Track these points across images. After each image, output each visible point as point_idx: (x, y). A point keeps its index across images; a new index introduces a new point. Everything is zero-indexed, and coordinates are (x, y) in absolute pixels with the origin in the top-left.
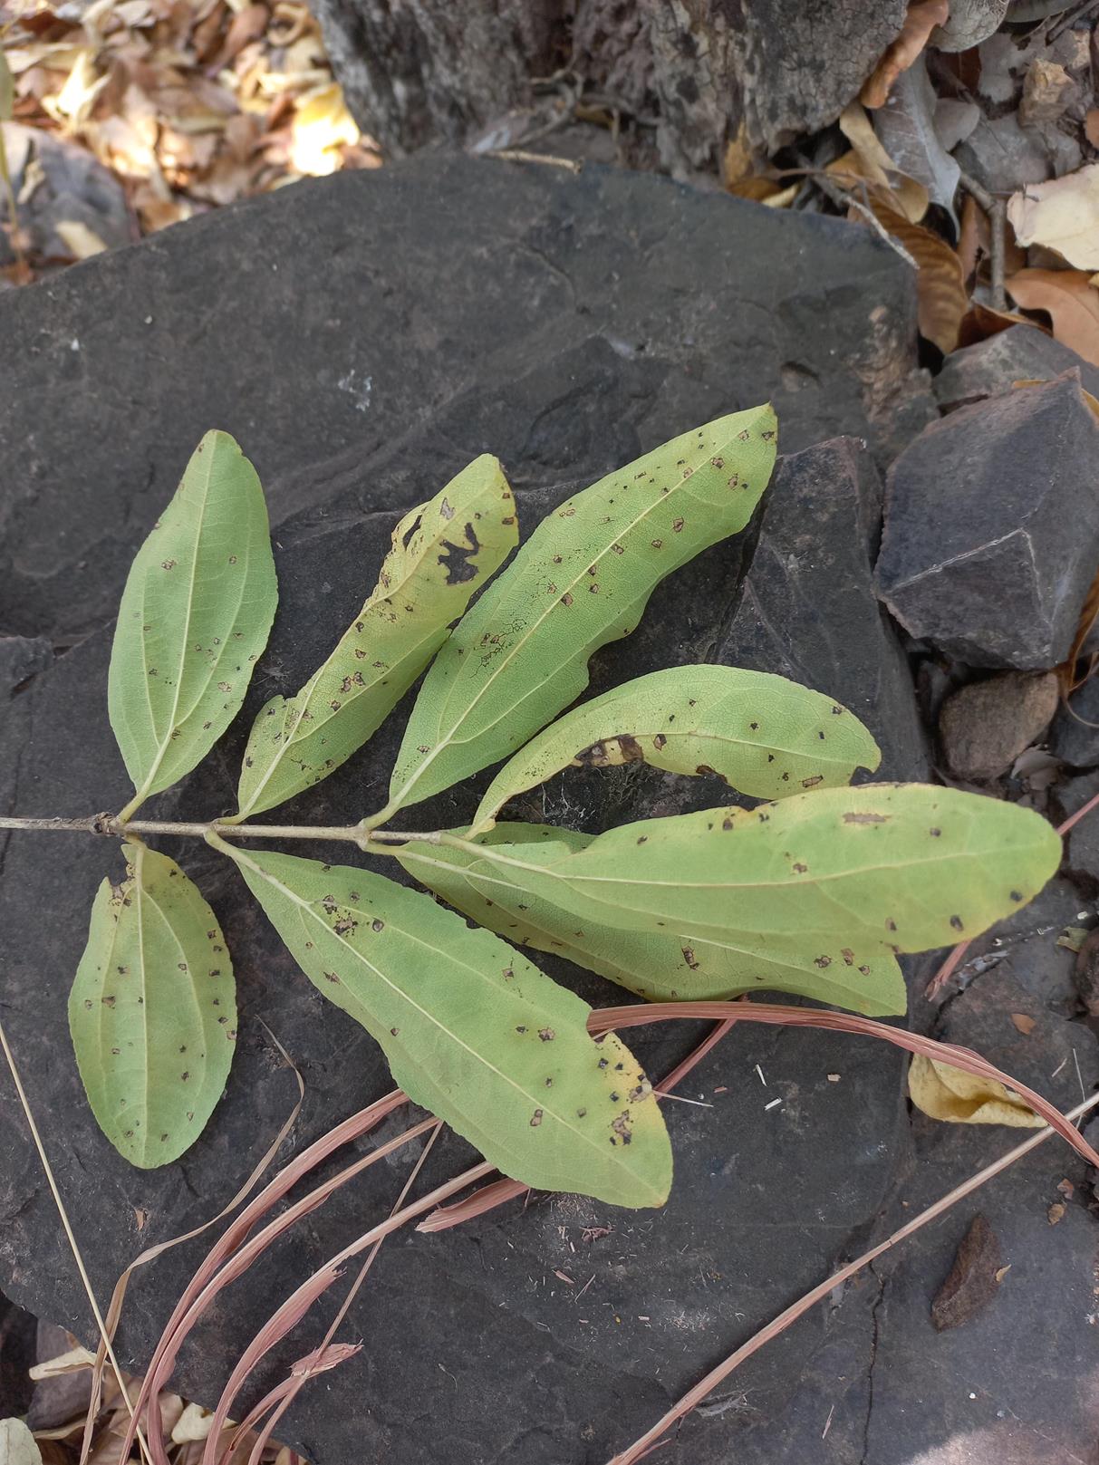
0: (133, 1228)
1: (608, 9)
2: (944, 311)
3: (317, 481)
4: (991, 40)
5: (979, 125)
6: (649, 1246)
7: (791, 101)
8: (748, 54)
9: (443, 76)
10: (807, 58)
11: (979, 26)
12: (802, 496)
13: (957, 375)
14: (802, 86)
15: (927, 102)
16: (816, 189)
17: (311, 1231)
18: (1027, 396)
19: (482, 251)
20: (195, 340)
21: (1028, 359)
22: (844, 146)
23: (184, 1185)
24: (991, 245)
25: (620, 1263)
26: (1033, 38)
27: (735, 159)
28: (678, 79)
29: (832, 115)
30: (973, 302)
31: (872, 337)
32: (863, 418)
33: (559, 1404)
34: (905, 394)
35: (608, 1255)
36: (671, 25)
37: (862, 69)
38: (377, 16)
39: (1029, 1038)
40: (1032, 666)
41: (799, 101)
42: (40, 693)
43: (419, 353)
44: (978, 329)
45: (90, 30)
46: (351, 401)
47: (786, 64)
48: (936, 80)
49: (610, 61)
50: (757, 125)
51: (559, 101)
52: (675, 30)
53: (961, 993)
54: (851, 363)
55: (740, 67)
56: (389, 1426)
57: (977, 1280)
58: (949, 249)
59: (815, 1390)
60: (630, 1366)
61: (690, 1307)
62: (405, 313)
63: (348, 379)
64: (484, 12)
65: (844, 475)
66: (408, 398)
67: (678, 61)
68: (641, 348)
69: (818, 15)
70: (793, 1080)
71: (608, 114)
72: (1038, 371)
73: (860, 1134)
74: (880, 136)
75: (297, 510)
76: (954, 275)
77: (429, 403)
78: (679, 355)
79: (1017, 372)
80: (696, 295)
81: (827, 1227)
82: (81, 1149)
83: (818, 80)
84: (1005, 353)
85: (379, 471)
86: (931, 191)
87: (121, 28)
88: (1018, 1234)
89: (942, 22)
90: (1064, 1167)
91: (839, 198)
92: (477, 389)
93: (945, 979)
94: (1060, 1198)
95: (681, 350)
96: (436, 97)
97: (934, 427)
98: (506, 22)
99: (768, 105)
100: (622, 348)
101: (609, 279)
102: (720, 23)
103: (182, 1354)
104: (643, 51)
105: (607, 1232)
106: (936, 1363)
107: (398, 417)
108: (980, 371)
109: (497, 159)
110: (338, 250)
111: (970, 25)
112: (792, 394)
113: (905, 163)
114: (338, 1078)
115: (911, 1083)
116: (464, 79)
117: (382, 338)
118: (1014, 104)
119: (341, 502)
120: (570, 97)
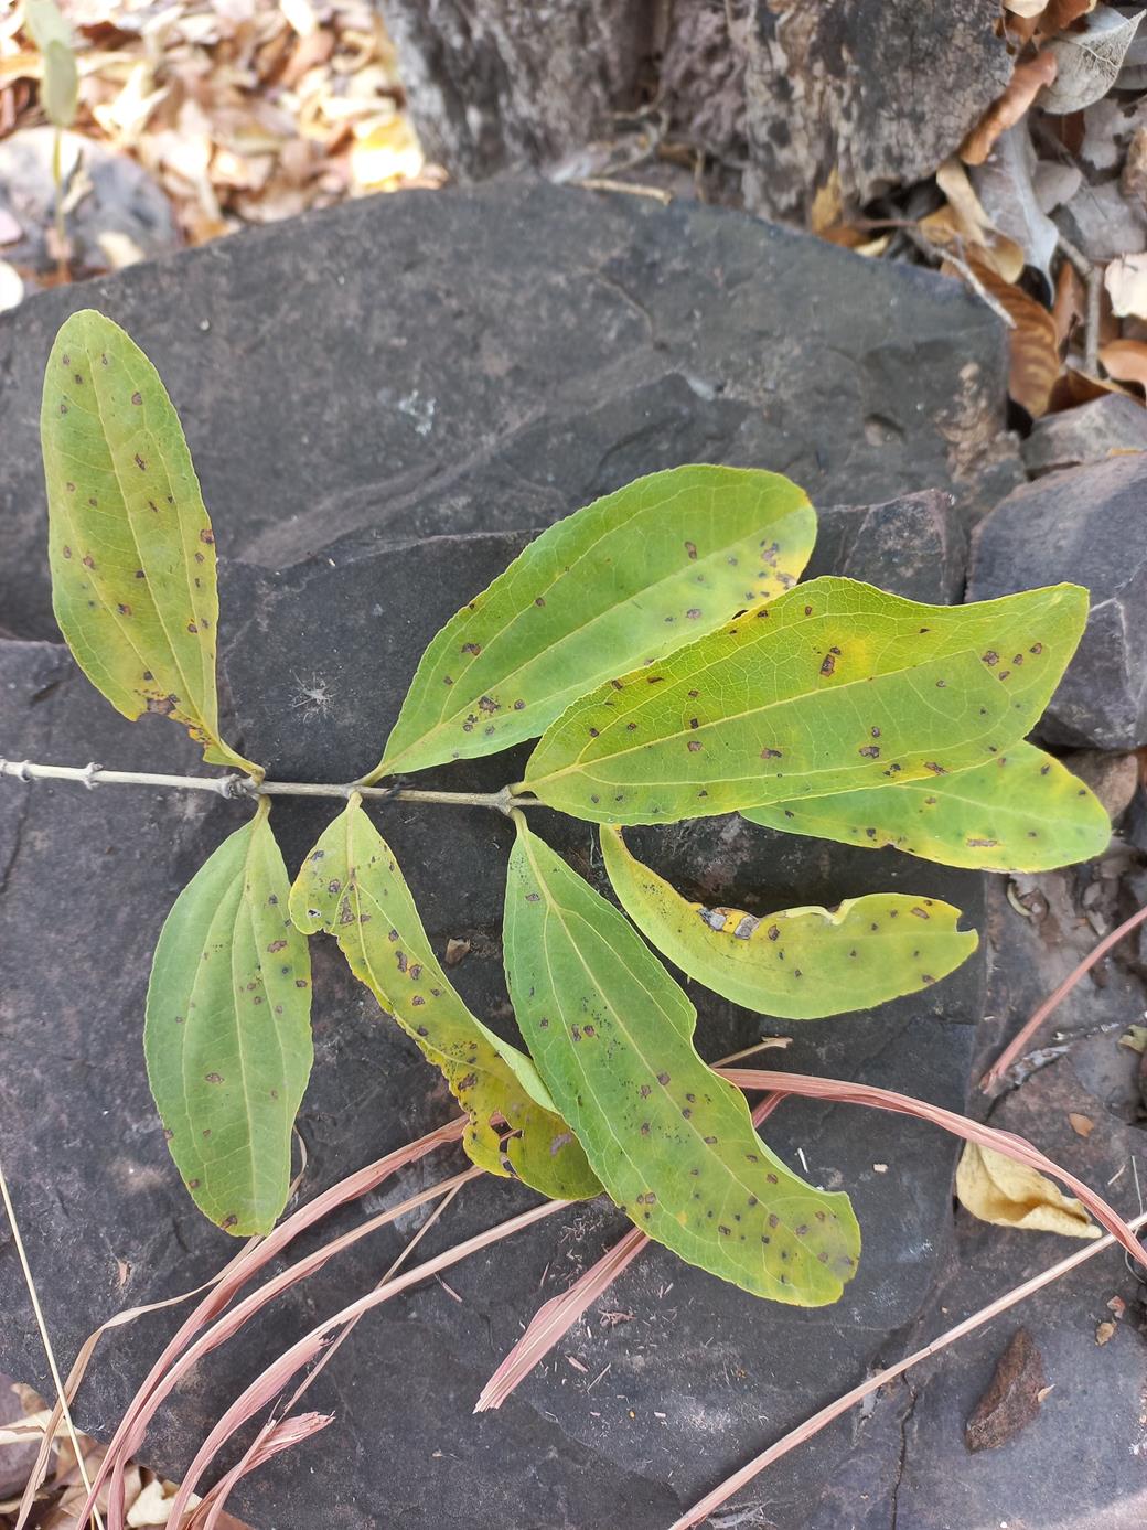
0: (114, 1282)
1: (700, 48)
2: (1035, 375)
3: (371, 503)
4: (1097, 106)
5: (1080, 190)
6: (671, 1335)
7: (888, 151)
8: (845, 101)
9: (520, 106)
10: (907, 108)
11: (1088, 89)
12: (886, 548)
13: (1049, 440)
14: (900, 137)
15: (1028, 162)
16: (908, 242)
17: (306, 1298)
18: (1124, 464)
19: (559, 279)
20: (252, 350)
21: (1122, 430)
22: (940, 200)
23: (174, 1241)
24: (1085, 310)
25: (640, 1352)
26: (1140, 106)
27: (824, 206)
28: (770, 123)
29: (929, 168)
30: (1068, 367)
31: (961, 395)
32: (948, 477)
33: (560, 1504)
34: (991, 456)
35: (627, 1344)
36: (767, 66)
37: (964, 123)
38: (457, 41)
39: (1086, 1140)
40: (1114, 745)
41: (896, 151)
42: (61, 703)
43: (487, 380)
44: (1072, 395)
45: (151, 44)
46: (411, 423)
47: (885, 114)
48: (1037, 141)
49: (699, 102)
50: (850, 174)
51: (641, 138)
52: (772, 72)
53: (1017, 1088)
54: (938, 420)
55: (836, 114)
56: (375, 1517)
57: (1017, 1398)
58: (1044, 312)
59: (835, 1509)
60: (641, 1467)
61: (711, 1406)
62: (474, 338)
63: (411, 400)
64: (571, 43)
65: (932, 530)
66: (472, 423)
67: (772, 103)
68: (720, 389)
69: (921, 66)
70: (838, 1169)
71: (692, 154)
72: (1132, 442)
73: (905, 1230)
74: (978, 192)
75: (349, 530)
76: (1048, 339)
77: (493, 429)
78: (759, 399)
79: (1111, 440)
80: (780, 339)
81: (863, 1328)
82: (65, 1193)
83: (917, 132)
84: (1099, 422)
85: (438, 496)
86: (1027, 253)
87: (182, 43)
88: (1063, 1352)
89: (1049, 82)
90: (1115, 1283)
91: (932, 252)
92: (546, 418)
93: (1001, 1072)
94: (1110, 1317)
95: (761, 394)
96: (512, 129)
97: (1022, 491)
98: (594, 55)
99: (864, 153)
100: (701, 388)
101: (690, 317)
102: (818, 68)
103: (155, 1423)
104: (734, 94)
105: (627, 1318)
106: (967, 1487)
107: (460, 443)
108: (1073, 438)
109: (580, 188)
110: (410, 267)
111: (1079, 87)
112: (875, 447)
113: (1002, 220)
114: (349, 1135)
115: (959, 1180)
116: (544, 110)
117: (449, 361)
118: (1117, 173)
119: (396, 524)
120: (654, 134)
